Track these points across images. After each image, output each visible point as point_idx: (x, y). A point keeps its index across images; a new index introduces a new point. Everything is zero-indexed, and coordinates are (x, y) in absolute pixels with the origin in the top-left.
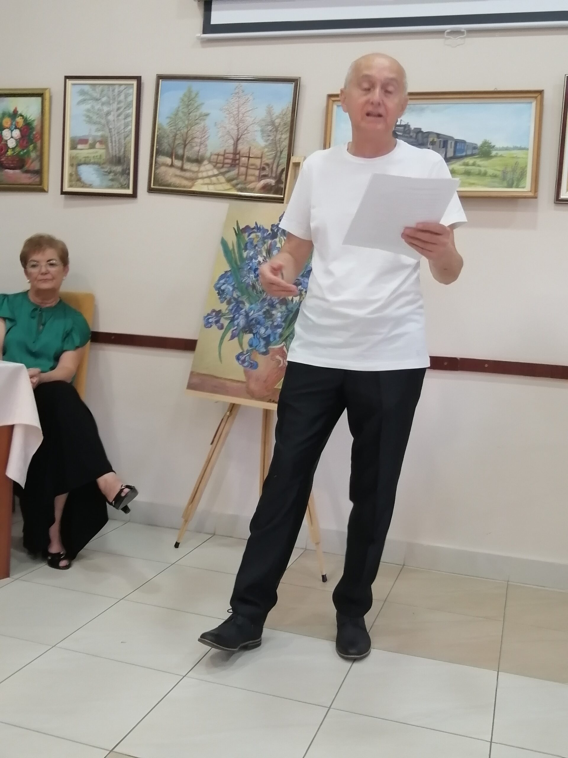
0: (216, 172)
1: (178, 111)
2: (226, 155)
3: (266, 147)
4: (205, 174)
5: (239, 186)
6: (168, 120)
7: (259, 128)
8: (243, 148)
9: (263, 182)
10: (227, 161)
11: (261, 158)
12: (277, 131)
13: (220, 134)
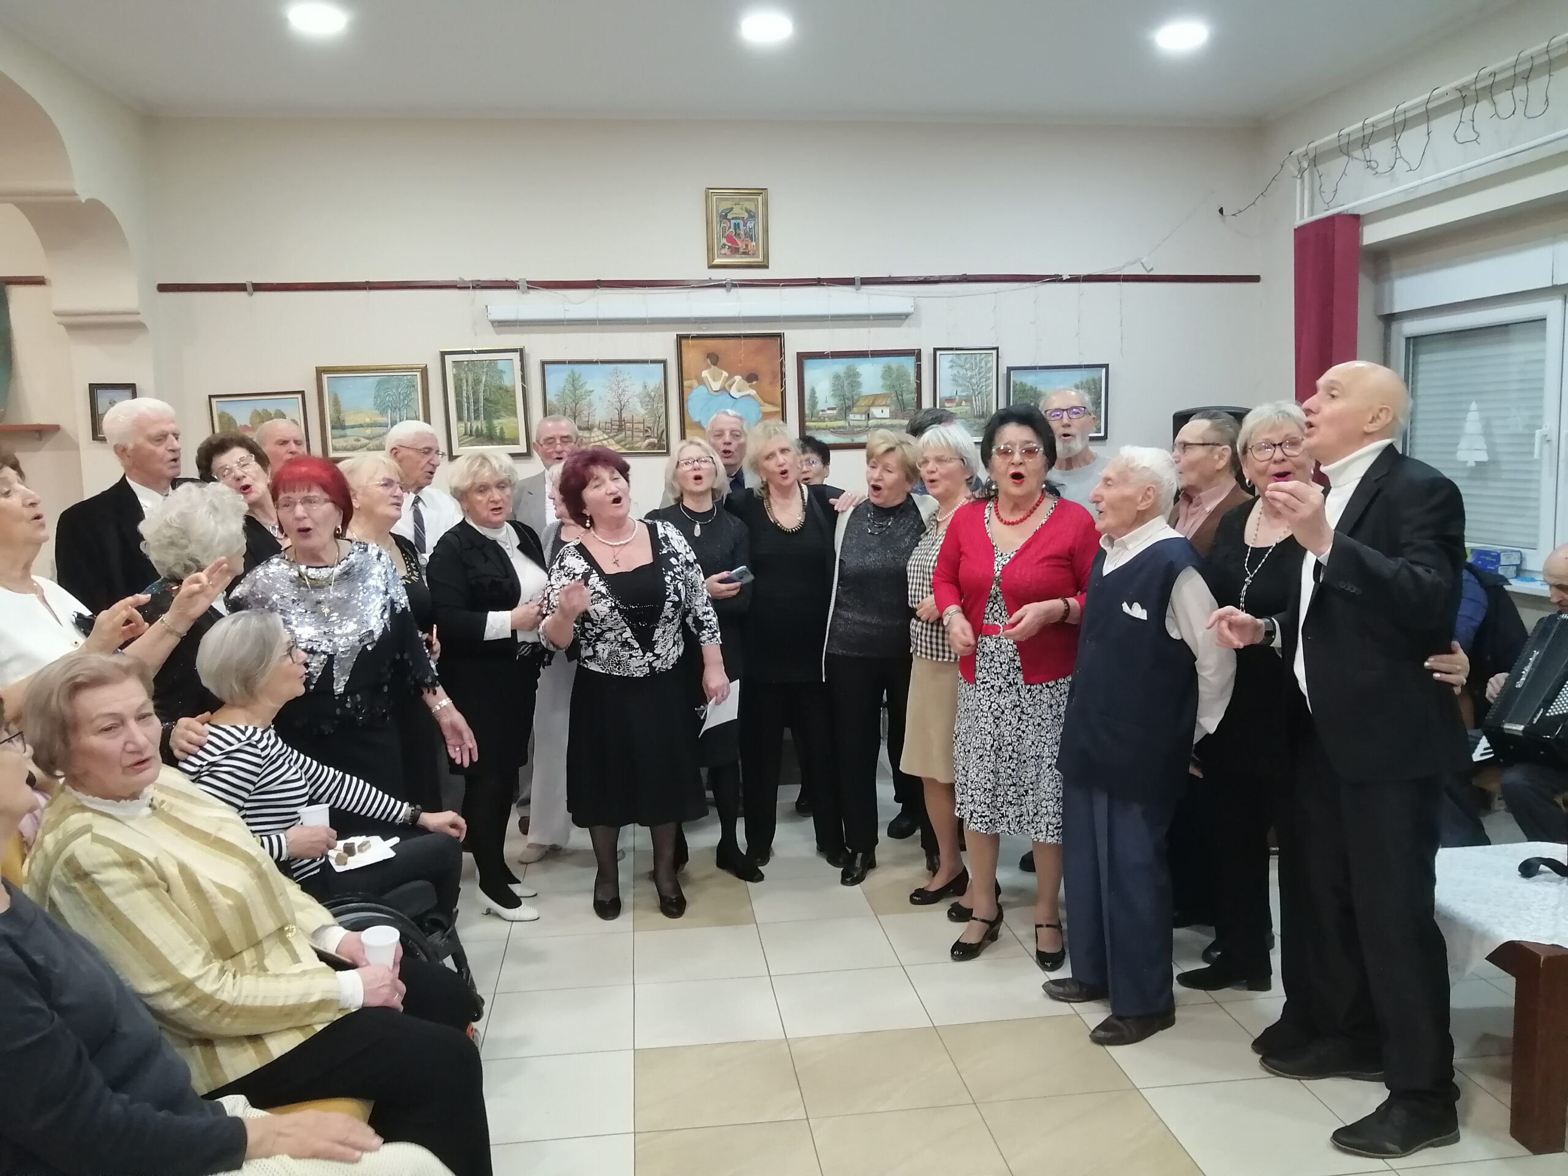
0: (606, 436)
1: (564, 390)
2: (613, 423)
3: (646, 414)
4: (596, 439)
5: (628, 446)
6: (557, 397)
7: (639, 400)
8: (626, 415)
9: (647, 441)
10: (614, 427)
11: (644, 423)
12: (654, 401)
13: (606, 406)
